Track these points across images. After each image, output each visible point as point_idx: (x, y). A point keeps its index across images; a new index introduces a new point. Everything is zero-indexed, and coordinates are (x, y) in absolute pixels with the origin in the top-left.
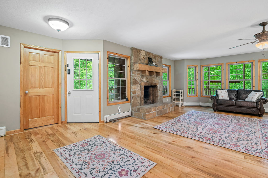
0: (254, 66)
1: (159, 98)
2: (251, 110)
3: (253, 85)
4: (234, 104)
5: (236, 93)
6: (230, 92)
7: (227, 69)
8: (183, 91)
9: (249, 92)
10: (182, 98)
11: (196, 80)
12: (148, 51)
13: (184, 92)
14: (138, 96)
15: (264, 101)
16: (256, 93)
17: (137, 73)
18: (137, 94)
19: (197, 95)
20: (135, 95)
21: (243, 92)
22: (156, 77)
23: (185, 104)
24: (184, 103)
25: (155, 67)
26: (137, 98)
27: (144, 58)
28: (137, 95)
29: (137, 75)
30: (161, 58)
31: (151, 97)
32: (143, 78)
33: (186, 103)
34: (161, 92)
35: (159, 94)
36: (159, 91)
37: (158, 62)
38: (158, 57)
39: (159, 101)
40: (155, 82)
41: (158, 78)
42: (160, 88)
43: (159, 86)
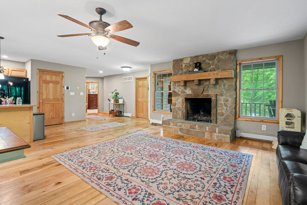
12: (195, 55)
14: (179, 109)
17: (177, 84)
18: (177, 106)
20: (174, 107)
26: (178, 110)
27: (186, 66)
28: (177, 108)
29: (177, 86)
30: (233, 53)
32: (185, 90)
35: (224, 111)
36: (224, 106)
37: (219, 62)
38: (220, 55)
39: (222, 122)
40: (209, 93)
41: (218, 88)
42: (226, 103)
43: (224, 99)
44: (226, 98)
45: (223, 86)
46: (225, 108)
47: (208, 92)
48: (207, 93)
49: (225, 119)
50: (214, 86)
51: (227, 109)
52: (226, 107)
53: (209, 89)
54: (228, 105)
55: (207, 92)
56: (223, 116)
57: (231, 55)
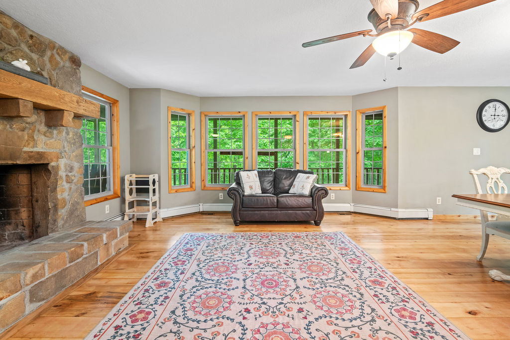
0: (297, 123)
1: (63, 212)
2: (303, 213)
3: (297, 161)
4: (276, 204)
5: (272, 179)
6: (262, 174)
7: (253, 126)
8: (156, 177)
9: (293, 174)
10: (156, 198)
11: (189, 148)
13: (159, 181)
15: (323, 193)
16: (308, 177)
19: (194, 185)
21: (284, 175)
22: (43, 128)
23: (164, 213)
24: (162, 210)
25: (27, 83)
30: (76, 62)
31: (24, 214)
33: (166, 210)
34: (73, 187)
35: (65, 195)
36: (65, 183)
37: (54, 70)
38: (55, 50)
39: (66, 222)
40: (35, 149)
41: (55, 136)
42: (70, 174)
43: (65, 165)
44: (68, 162)
45: (64, 133)
46: (66, 186)
47: (33, 147)
48: (31, 150)
49: (71, 213)
50: (50, 130)
51: (70, 189)
52: (69, 185)
53: (35, 138)
54: (73, 178)
55: (32, 144)
56: (66, 207)
57: (75, 65)
